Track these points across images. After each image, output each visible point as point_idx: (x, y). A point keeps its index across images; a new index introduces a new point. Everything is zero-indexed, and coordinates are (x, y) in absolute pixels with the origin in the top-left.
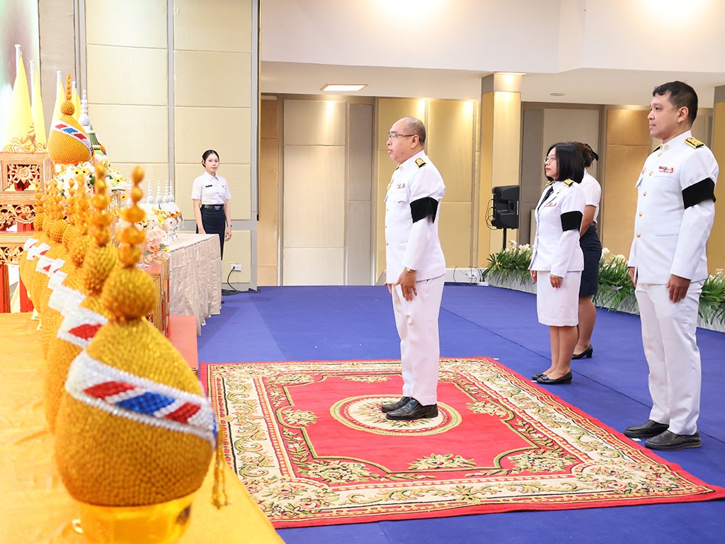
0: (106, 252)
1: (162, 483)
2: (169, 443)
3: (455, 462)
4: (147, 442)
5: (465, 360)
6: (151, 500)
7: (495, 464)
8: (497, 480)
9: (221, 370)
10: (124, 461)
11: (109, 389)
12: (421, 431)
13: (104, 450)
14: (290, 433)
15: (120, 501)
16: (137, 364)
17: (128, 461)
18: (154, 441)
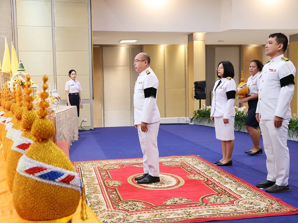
0: (32, 112)
1: (59, 210)
2: (62, 192)
3: (183, 201)
4: (52, 192)
5: (185, 157)
6: (55, 218)
7: (200, 201)
8: (201, 208)
9: (80, 164)
10: (43, 201)
11: (35, 170)
12: (167, 187)
13: (34, 196)
14: (111, 190)
15: (41, 218)
16: (47, 159)
17: (44, 201)
18: (56, 192)
